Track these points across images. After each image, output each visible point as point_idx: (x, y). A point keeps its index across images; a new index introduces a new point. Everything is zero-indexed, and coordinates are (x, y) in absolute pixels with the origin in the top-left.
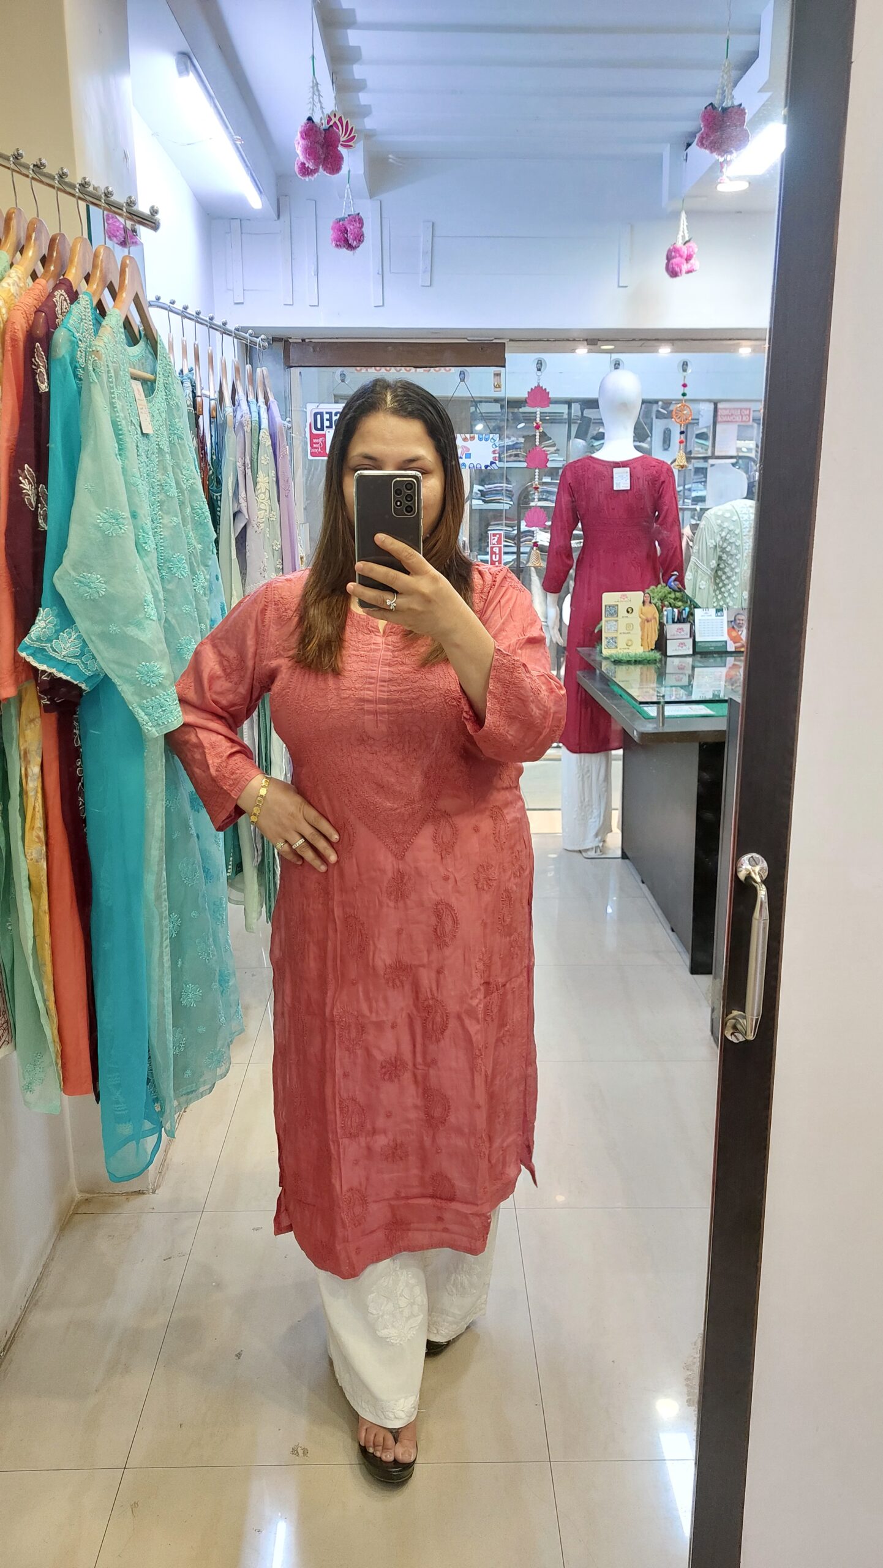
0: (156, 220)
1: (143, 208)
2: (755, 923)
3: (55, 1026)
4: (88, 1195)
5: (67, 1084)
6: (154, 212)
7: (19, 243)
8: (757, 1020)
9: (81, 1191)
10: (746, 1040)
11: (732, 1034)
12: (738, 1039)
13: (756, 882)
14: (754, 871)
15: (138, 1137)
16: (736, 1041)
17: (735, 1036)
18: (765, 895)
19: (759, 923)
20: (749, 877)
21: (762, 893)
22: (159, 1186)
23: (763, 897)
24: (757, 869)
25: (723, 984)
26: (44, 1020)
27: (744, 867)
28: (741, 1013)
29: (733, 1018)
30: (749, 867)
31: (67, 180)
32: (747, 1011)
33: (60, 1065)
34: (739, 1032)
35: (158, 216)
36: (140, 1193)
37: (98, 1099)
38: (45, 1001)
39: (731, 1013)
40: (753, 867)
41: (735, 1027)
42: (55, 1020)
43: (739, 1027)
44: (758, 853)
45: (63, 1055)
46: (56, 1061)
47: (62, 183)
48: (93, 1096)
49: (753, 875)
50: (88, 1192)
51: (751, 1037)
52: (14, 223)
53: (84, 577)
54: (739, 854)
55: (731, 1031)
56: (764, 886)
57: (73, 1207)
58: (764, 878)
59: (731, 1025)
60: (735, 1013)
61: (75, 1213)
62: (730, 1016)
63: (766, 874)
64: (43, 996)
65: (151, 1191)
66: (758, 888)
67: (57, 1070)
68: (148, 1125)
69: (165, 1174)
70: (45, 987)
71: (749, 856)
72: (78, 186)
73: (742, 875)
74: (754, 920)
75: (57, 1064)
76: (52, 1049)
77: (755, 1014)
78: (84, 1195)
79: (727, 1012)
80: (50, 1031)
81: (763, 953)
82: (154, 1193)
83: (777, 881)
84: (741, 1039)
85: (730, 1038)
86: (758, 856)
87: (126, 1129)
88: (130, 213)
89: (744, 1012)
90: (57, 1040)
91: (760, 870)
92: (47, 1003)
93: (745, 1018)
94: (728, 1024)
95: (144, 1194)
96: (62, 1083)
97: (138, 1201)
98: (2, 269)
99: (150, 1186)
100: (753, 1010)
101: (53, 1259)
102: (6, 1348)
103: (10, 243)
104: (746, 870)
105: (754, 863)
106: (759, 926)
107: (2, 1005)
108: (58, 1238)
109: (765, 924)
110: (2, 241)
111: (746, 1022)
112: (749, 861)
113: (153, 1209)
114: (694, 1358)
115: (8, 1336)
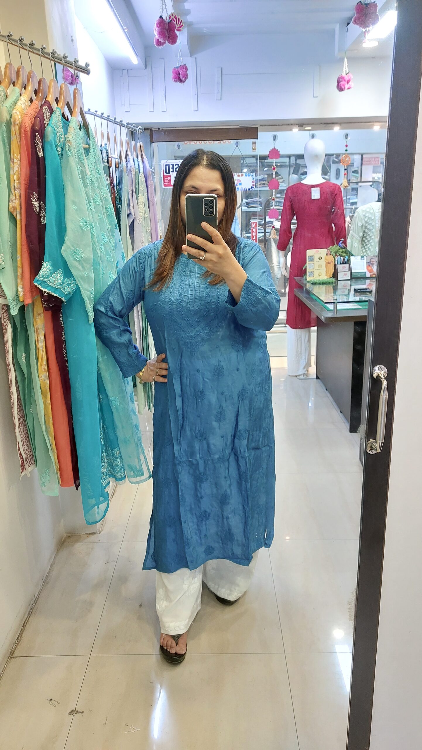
0: (88, 69)
1: (82, 63)
2: (381, 398)
3: (56, 456)
4: (69, 535)
5: (63, 482)
6: (87, 65)
7: (23, 83)
8: (382, 442)
10: (377, 453)
11: (370, 450)
12: (373, 453)
13: (382, 379)
14: (381, 373)
15: (98, 504)
17: (371, 451)
18: (386, 385)
19: (383, 397)
20: (378, 376)
21: (385, 383)
22: (102, 531)
23: (385, 385)
24: (382, 372)
25: (366, 427)
26: (51, 453)
27: (376, 372)
28: (374, 440)
29: (371, 443)
30: (378, 372)
31: (45, 51)
32: (377, 439)
33: (59, 474)
34: (374, 449)
35: (89, 68)
36: (93, 534)
37: (77, 488)
38: (50, 444)
40: (380, 371)
41: (371, 447)
42: (56, 453)
43: (373, 447)
44: (383, 365)
45: (60, 469)
46: (57, 472)
47: (43, 52)
48: (74, 487)
49: (380, 375)
50: (70, 533)
51: (379, 451)
52: (21, 73)
53: (77, 250)
55: (370, 449)
56: (385, 380)
57: (63, 540)
58: (386, 377)
59: (370, 446)
60: (371, 440)
61: (64, 543)
62: (369, 442)
63: (387, 375)
64: (50, 442)
66: (383, 381)
67: (57, 476)
69: (104, 525)
70: (50, 438)
71: (379, 366)
72: (51, 54)
73: (375, 376)
74: (380, 396)
76: (55, 466)
77: (381, 440)
78: (67, 534)
79: (367, 440)
80: (54, 458)
81: (385, 412)
82: (99, 534)
83: (392, 378)
84: (374, 452)
85: (369, 452)
87: (93, 501)
88: (76, 67)
89: (376, 440)
90: (57, 462)
91: (384, 373)
92: (52, 445)
93: (376, 442)
94: (368, 446)
95: (95, 534)
96: (60, 482)
97: (93, 538)
98: (16, 96)
99: (98, 531)
100: (380, 438)
101: (54, 563)
102: (35, 603)
103: (19, 84)
104: (377, 373)
105: (381, 369)
106: (383, 399)
107: (29, 447)
108: (57, 554)
109: (386, 398)
110: (16, 82)
111: (376, 444)
112: (378, 368)
113: (100, 541)
114: (352, 599)
115: (35, 597)
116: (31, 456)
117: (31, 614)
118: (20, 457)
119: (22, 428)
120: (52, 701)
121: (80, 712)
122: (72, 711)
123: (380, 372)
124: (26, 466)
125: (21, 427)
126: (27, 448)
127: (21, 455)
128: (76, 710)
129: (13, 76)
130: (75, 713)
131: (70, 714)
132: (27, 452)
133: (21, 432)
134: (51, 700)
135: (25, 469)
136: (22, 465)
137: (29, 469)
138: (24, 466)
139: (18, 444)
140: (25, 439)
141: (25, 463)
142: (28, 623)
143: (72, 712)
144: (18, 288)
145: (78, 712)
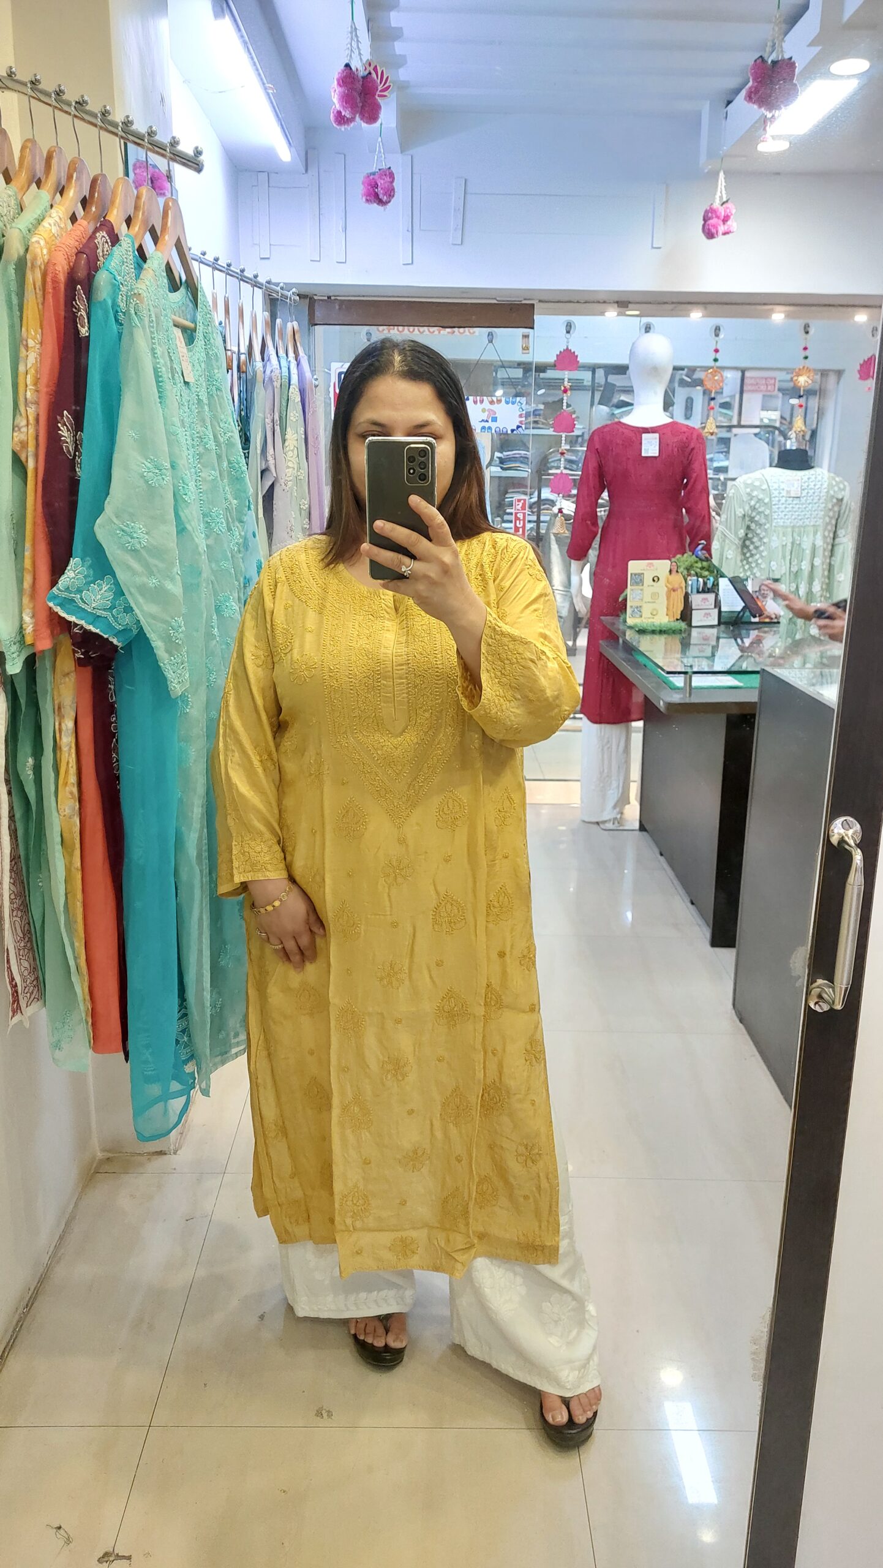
0: (199, 161)
1: (186, 147)
2: (849, 888)
3: (86, 984)
4: (110, 1155)
5: (97, 1043)
6: (198, 153)
7: (59, 183)
8: (846, 989)
9: (103, 1150)
10: (831, 1010)
11: (816, 1003)
12: (822, 1009)
13: (850, 846)
14: (847, 835)
15: (166, 1096)
16: (821, 1011)
17: (820, 1006)
18: (861, 861)
19: (853, 889)
20: (842, 841)
21: (858, 857)
22: (180, 1147)
23: (859, 862)
24: (850, 832)
25: (809, 951)
26: (75, 978)
27: (836, 830)
28: (826, 982)
29: (818, 987)
30: (842, 831)
31: (110, 118)
32: (835, 982)
33: (90, 1023)
34: (825, 1001)
35: (202, 158)
36: (161, 1153)
37: (127, 1059)
38: (75, 958)
39: (816, 982)
40: (845, 830)
41: (820, 997)
42: (86, 978)
43: (825, 996)
44: (852, 817)
45: (94, 1014)
46: (86, 1020)
47: (104, 121)
48: (122, 1055)
49: (846, 838)
50: (109, 1151)
51: (837, 1007)
52: (54, 162)
53: (127, 526)
54: (832, 817)
55: (816, 1000)
56: (859, 850)
57: (94, 1165)
58: (858, 842)
59: (817, 994)
60: (820, 981)
61: (96, 1173)
62: (815, 985)
63: (860, 837)
64: (75, 952)
65: (172, 1151)
66: (853, 853)
67: (87, 1028)
68: (175, 1086)
69: (186, 1135)
70: (76, 944)
71: (842, 819)
72: (120, 124)
73: (834, 840)
74: (847, 886)
75: (87, 1023)
76: (82, 1007)
77: (845, 982)
78: (105, 1154)
79: (811, 981)
80: (80, 988)
81: (856, 920)
82: (175, 1153)
83: (868, 846)
84: (826, 1007)
85: (812, 1007)
86: (851, 819)
87: (155, 1090)
88: (174, 154)
89: (833, 983)
90: (88, 998)
91: (854, 834)
92: (78, 961)
94: (813, 992)
95: (166, 1154)
96: (92, 1041)
97: (159, 1162)
98: (43, 208)
99: (172, 1147)
100: (842, 979)
101: (75, 1218)
102: (29, 1305)
103: (50, 183)
104: (839, 834)
106: (852, 892)
107: (32, 962)
108: (80, 1196)
109: (859, 890)
110: (43, 180)
111: (834, 991)
112: (842, 825)
113: (175, 1169)
114: (762, 1332)
115: (30, 1293)
116: (35, 983)
117: (20, 1330)
118: (11, 982)
119: (18, 919)
120: (62, 1531)
121: (124, 1557)
122: (106, 1554)
123: (846, 832)
124: (23, 1003)
125: (15, 919)
126: (26, 964)
127: (13, 979)
128: (116, 1552)
129: (38, 167)
130: (111, 1559)
131: (100, 1561)
132: (26, 974)
133: (15, 928)
134: (60, 1528)
135: (19, 1011)
136: (14, 1002)
137: (29, 1011)
138: (18, 1002)
139: (8, 954)
140: (22, 944)
141: (21, 997)
142: (12, 1351)
143: (106, 1557)
144: (24, 615)
145: (119, 1557)
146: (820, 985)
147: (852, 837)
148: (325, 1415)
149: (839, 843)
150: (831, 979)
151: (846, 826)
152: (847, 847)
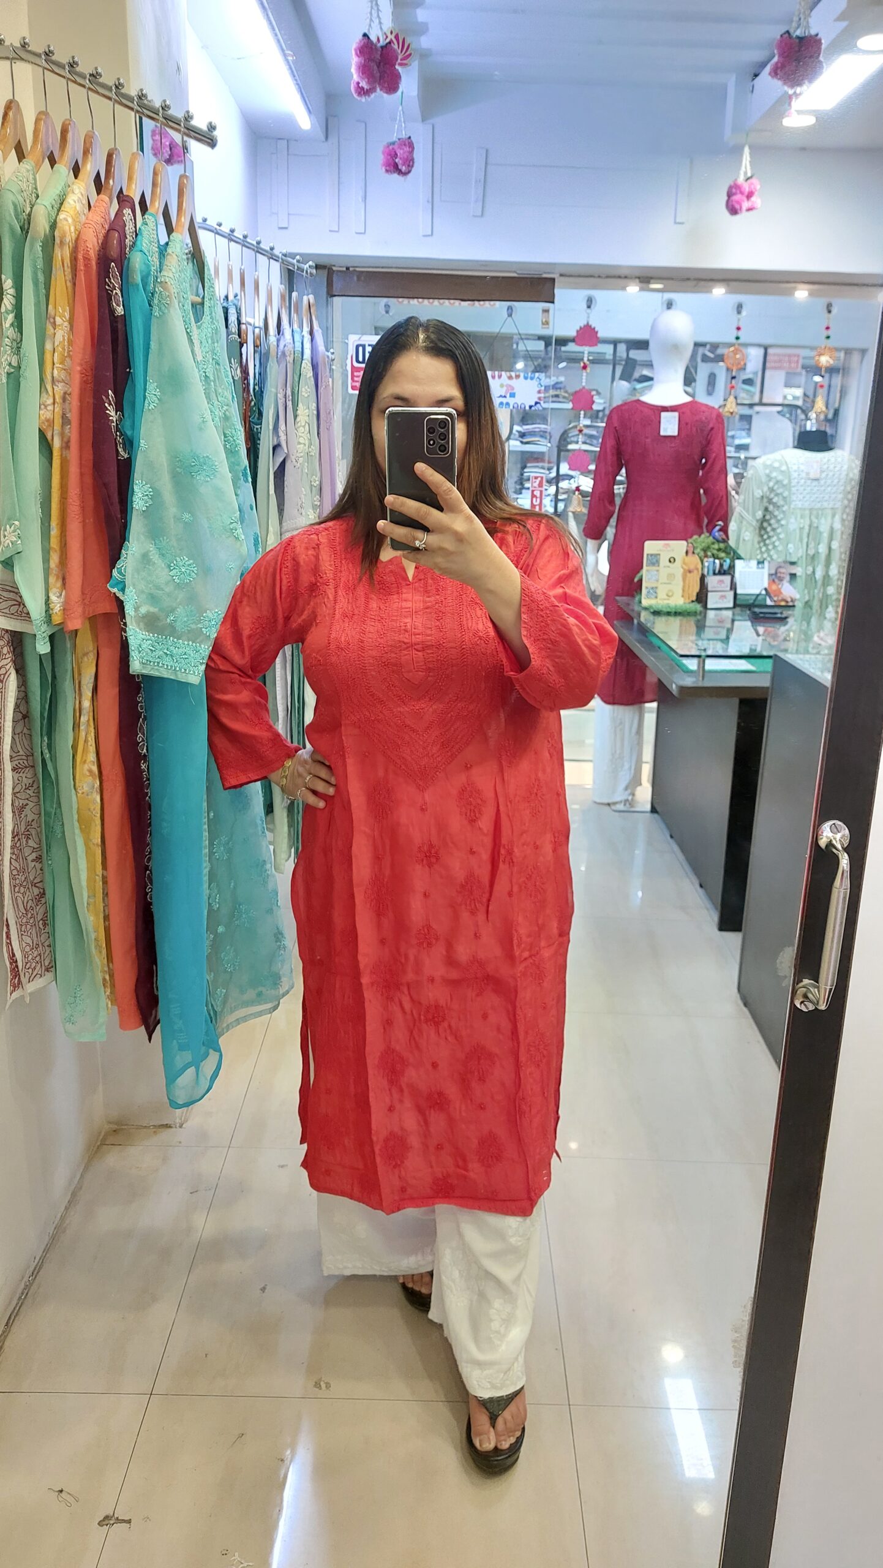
0: (213, 137)
1: (201, 123)
2: (835, 893)
4: (115, 1127)
6: (212, 127)
7: (74, 162)
8: (831, 989)
9: (108, 1122)
10: (816, 1008)
11: (802, 1002)
12: (807, 1008)
13: (837, 850)
14: (835, 839)
16: (805, 1010)
17: (805, 1005)
18: (847, 864)
19: (839, 892)
20: (830, 844)
21: (844, 861)
22: (186, 1121)
23: (845, 865)
24: (838, 836)
25: (795, 951)
27: (824, 834)
28: (812, 982)
29: (804, 987)
30: (830, 835)
31: (123, 91)
32: (820, 980)
34: (810, 1001)
35: (216, 133)
36: (168, 1126)
39: (802, 981)
41: (805, 996)
43: (810, 996)
44: (840, 820)
47: (118, 94)
49: (834, 842)
50: (116, 1124)
51: (822, 1006)
54: (822, 817)
55: (801, 1000)
56: (846, 854)
57: (101, 1137)
58: (846, 846)
59: (802, 993)
60: (806, 981)
61: (103, 1144)
62: (801, 985)
63: (848, 841)
65: (178, 1125)
66: (840, 856)
71: (831, 822)
72: (135, 97)
73: (823, 843)
74: (834, 889)
77: (829, 984)
78: (111, 1126)
79: (797, 980)
81: (841, 923)
82: (181, 1127)
83: (858, 848)
84: (811, 1007)
85: (798, 1006)
86: (840, 823)
88: (187, 129)
89: (817, 983)
91: (841, 838)
93: (818, 987)
94: (798, 992)
95: (170, 1127)
97: (165, 1135)
99: (178, 1121)
100: (827, 980)
101: (81, 1188)
102: (35, 1273)
103: (65, 163)
104: (827, 837)
105: (835, 830)
106: (839, 896)
107: (38, 938)
108: (86, 1168)
109: (845, 894)
111: (819, 991)
112: (831, 827)
113: (180, 1142)
114: (743, 1321)
115: (36, 1261)
117: (25, 1297)
118: (11, 958)
119: (19, 895)
120: (63, 1495)
121: (124, 1521)
122: (107, 1518)
123: (835, 835)
124: (24, 979)
125: (15, 893)
126: (27, 940)
127: (14, 955)
128: (116, 1516)
129: (52, 142)
130: (112, 1522)
131: (100, 1524)
132: (27, 949)
133: (17, 904)
134: (61, 1491)
135: (20, 986)
136: (15, 977)
137: (33, 985)
138: (19, 977)
140: (24, 920)
141: (22, 973)
142: (17, 1318)
143: (106, 1521)
145: (118, 1521)
146: (806, 984)
147: (840, 840)
148: (323, 1385)
149: (827, 846)
150: (816, 979)
151: (835, 829)
152: (834, 850)
